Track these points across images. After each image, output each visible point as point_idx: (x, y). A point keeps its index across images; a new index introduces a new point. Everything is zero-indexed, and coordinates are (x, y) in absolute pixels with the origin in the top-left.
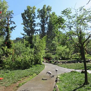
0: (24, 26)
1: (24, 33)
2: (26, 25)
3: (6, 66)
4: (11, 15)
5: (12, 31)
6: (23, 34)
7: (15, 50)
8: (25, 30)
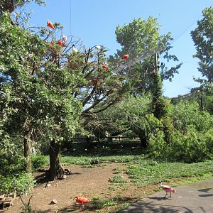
0: (199, 60)
1: (202, 78)
2: (205, 57)
3: (155, 152)
4: (168, 44)
5: (173, 76)
6: (200, 81)
7: (175, 120)
8: (203, 69)
